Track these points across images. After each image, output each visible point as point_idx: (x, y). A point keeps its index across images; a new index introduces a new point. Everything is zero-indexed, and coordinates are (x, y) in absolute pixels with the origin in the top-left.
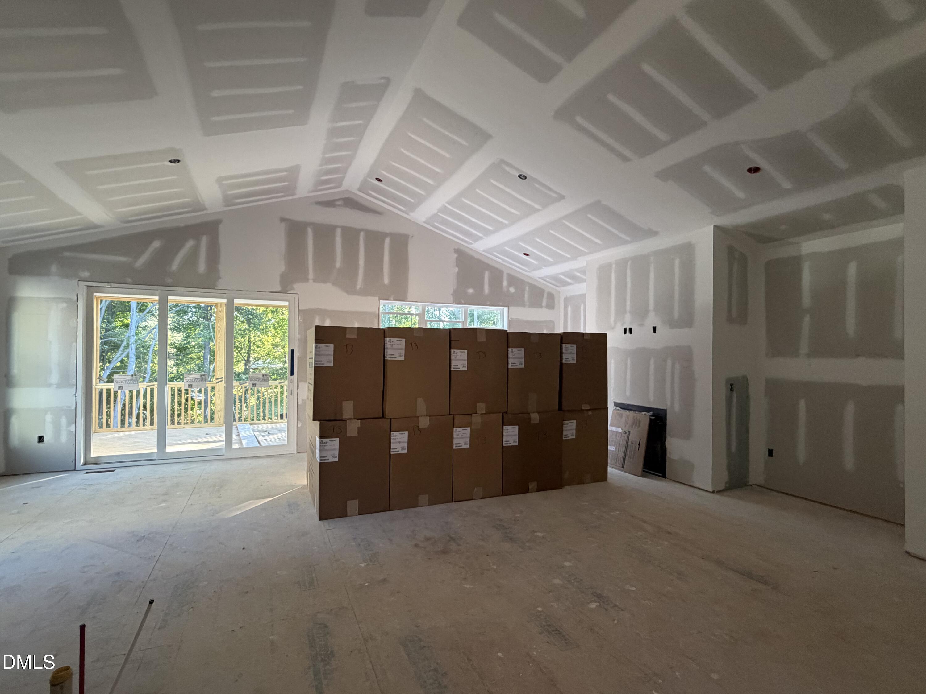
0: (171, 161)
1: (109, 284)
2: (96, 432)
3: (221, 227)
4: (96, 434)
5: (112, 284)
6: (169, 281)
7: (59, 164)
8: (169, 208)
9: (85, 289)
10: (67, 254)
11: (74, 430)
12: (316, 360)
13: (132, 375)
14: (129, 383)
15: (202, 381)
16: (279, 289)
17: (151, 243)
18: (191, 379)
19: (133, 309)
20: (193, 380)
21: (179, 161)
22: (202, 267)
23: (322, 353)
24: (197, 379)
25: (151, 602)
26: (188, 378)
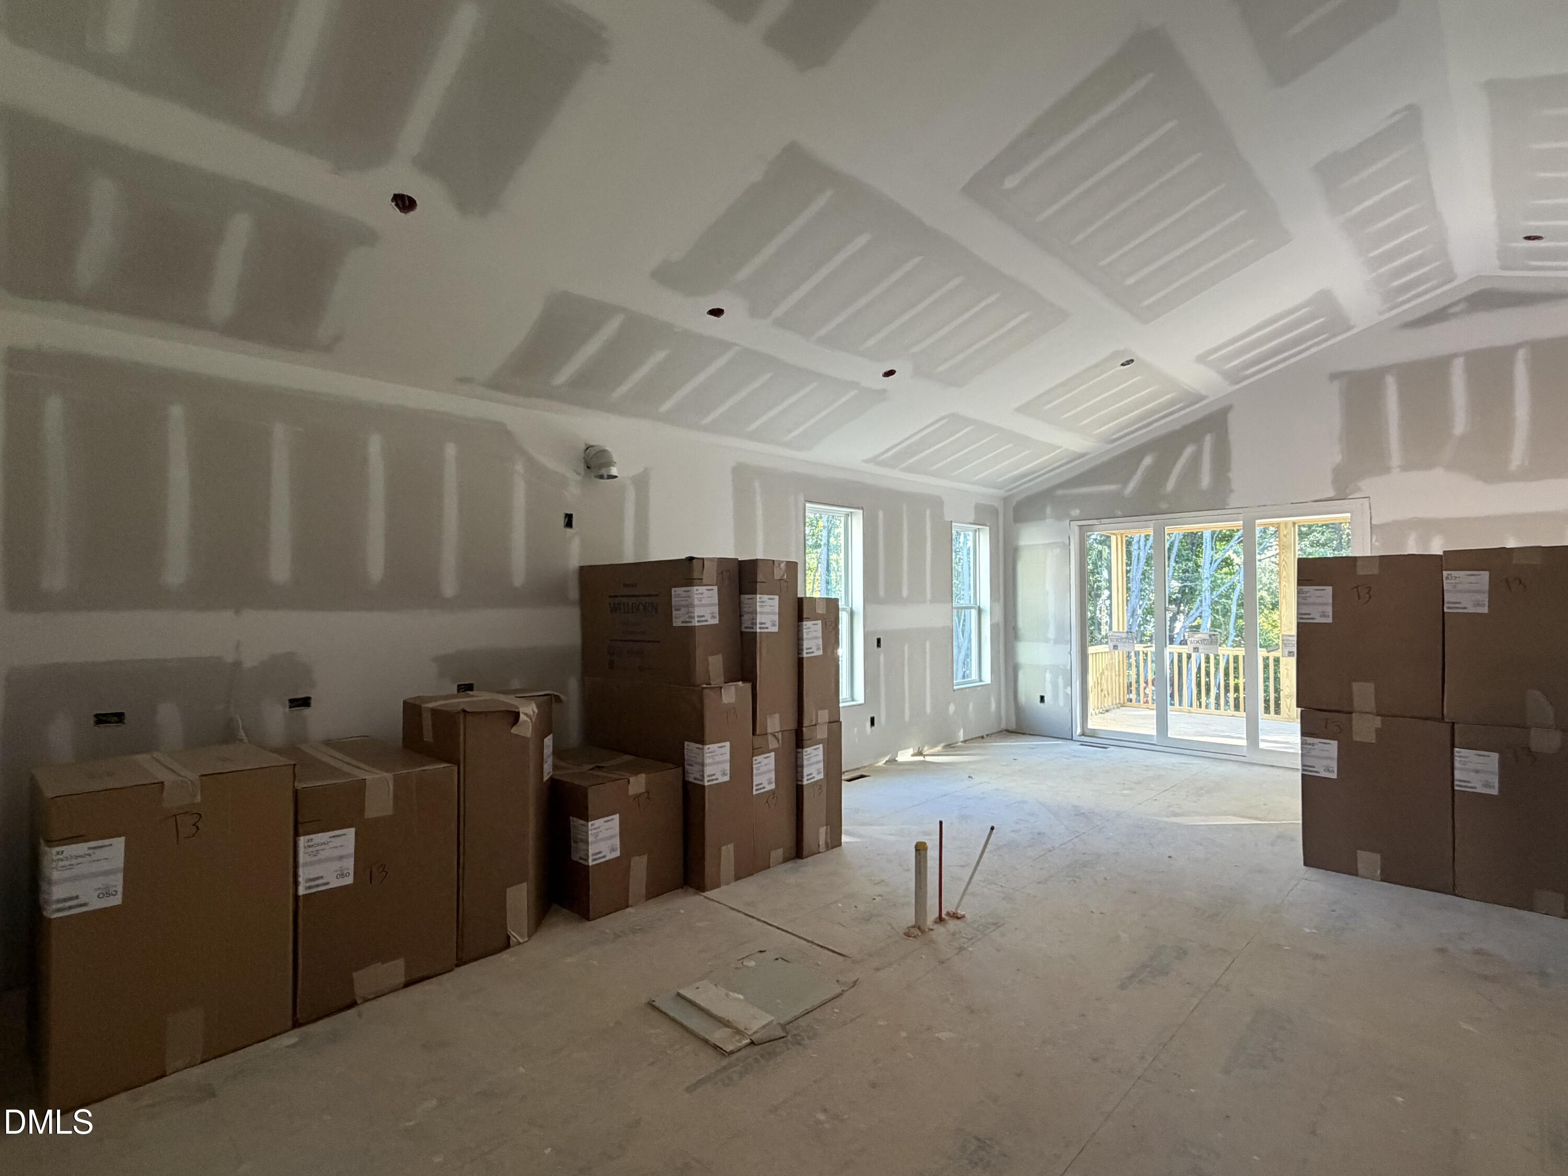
0: (1123, 365)
1: (1099, 521)
2: (1125, 706)
3: (1232, 417)
4: (1124, 708)
5: (1102, 520)
6: (1164, 506)
7: (1019, 410)
8: (1154, 411)
9: (1077, 529)
10: (1060, 492)
11: (1070, 693)
12: (1300, 611)
13: (1127, 632)
14: (1124, 643)
15: (1211, 643)
16: (1331, 494)
17: (1142, 459)
18: (1197, 640)
19: (1206, 539)
20: (1200, 642)
21: (1132, 361)
22: (1206, 480)
23: (1310, 600)
24: (1205, 640)
25: (992, 828)
26: (1193, 639)
